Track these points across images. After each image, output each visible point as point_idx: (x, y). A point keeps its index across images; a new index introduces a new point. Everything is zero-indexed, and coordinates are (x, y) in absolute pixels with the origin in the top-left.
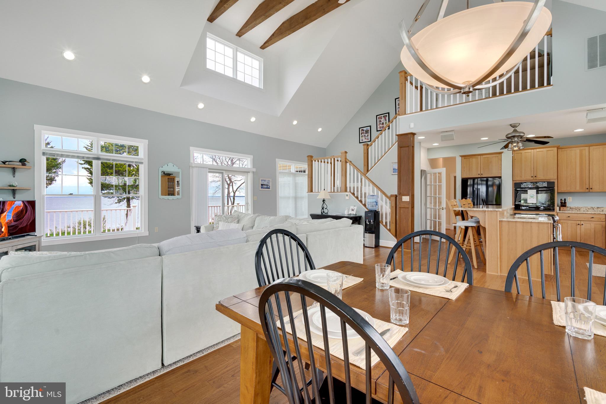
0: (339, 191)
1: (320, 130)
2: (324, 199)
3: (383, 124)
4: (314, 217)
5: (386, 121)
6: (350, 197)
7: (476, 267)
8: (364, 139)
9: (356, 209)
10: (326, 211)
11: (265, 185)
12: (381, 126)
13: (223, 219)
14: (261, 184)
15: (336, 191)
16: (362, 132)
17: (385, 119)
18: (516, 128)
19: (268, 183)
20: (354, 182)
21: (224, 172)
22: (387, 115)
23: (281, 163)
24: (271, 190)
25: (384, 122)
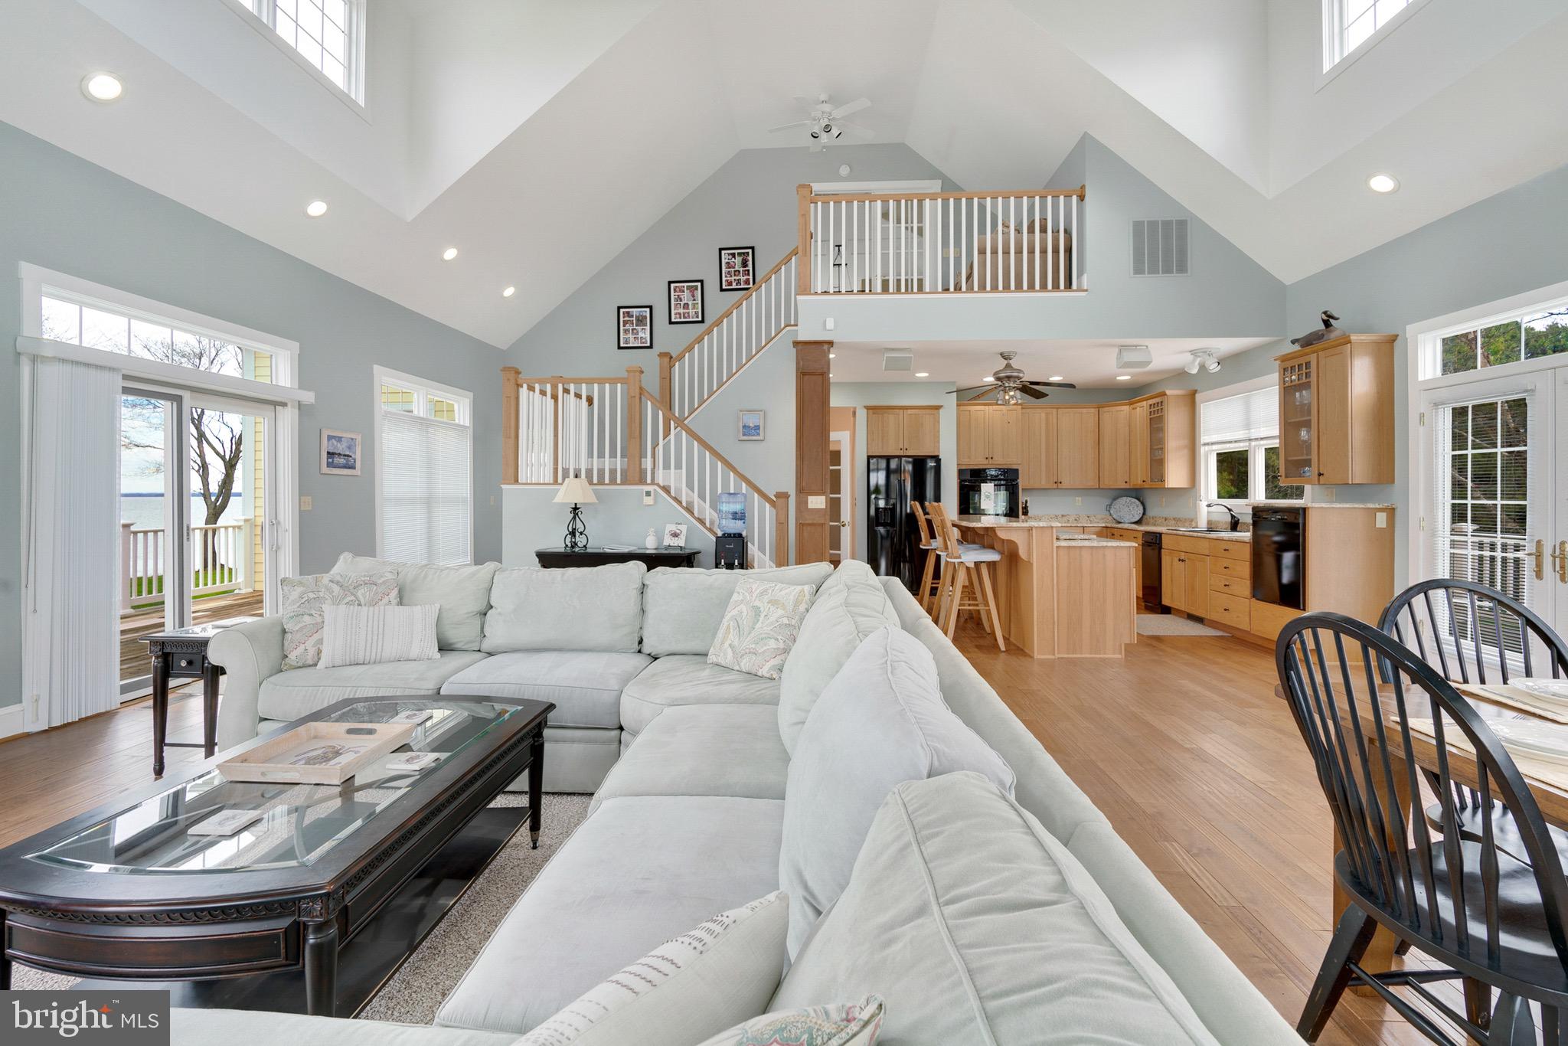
0: (619, 481)
1: (509, 292)
2: (576, 504)
3: (686, 306)
4: (548, 560)
5: (694, 300)
6: (655, 500)
7: (1003, 648)
8: (632, 340)
9: (684, 532)
10: (581, 541)
11: (339, 454)
12: (682, 311)
13: (329, 590)
14: (328, 453)
15: (607, 481)
16: (627, 319)
17: (693, 296)
18: (1011, 361)
19: (349, 448)
20: (601, 455)
21: (186, 396)
22: (697, 286)
23: (388, 381)
24: (359, 473)
25: (690, 303)
